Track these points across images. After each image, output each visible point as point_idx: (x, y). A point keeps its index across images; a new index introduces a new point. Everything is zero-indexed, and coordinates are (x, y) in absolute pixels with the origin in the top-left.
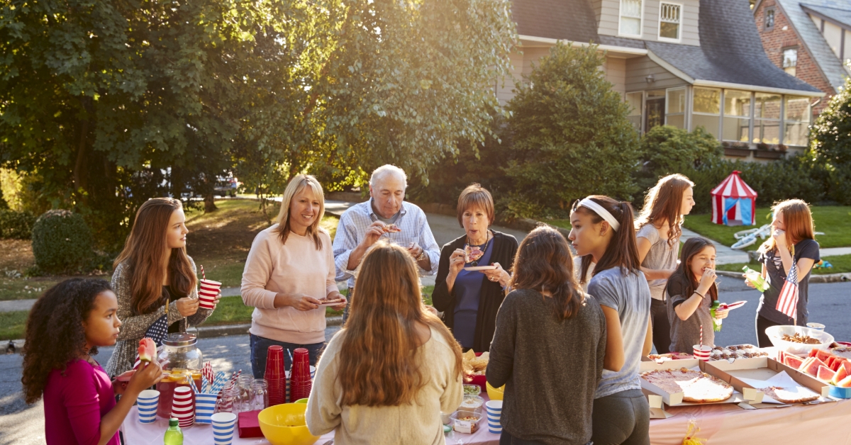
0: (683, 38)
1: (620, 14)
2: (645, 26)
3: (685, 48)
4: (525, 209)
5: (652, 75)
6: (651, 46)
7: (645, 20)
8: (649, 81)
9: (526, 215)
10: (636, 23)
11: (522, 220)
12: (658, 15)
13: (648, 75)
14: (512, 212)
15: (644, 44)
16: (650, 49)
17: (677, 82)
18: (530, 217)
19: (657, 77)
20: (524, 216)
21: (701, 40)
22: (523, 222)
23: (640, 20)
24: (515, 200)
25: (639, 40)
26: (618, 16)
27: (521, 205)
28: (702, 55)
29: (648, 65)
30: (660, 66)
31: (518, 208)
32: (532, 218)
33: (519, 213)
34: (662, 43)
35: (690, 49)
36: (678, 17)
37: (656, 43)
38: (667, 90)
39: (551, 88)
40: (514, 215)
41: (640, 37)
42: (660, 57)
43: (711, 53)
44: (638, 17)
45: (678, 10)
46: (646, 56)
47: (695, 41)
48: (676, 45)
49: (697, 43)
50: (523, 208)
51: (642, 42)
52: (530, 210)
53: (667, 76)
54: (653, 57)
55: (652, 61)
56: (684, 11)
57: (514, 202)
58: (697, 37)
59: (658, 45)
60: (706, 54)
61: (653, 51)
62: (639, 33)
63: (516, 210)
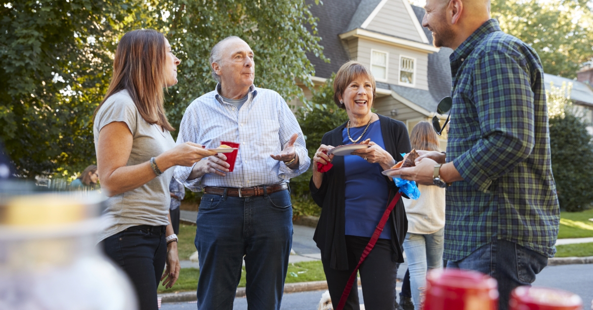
0: (417, 84)
1: (372, 63)
2: (389, 73)
3: (418, 91)
4: (307, 208)
5: (396, 110)
6: (394, 88)
7: (390, 68)
8: (393, 114)
9: (308, 213)
10: (382, 70)
11: (305, 217)
12: (398, 65)
13: (392, 110)
14: (297, 211)
15: (389, 87)
16: (393, 90)
17: (416, 114)
18: (311, 215)
19: (399, 112)
20: (307, 214)
21: (429, 86)
22: (306, 219)
23: (385, 68)
24: (299, 201)
25: (385, 83)
26: (369, 64)
27: (303, 205)
28: (430, 97)
29: (392, 102)
30: (401, 103)
31: (302, 207)
32: (313, 215)
33: (303, 211)
34: (401, 87)
35: (422, 92)
36: (412, 67)
37: (397, 86)
38: (407, 121)
39: (329, 110)
40: (298, 213)
41: (385, 81)
42: (402, 96)
43: (437, 96)
44: (384, 66)
45: (412, 63)
46: (390, 96)
47: (425, 87)
48: (411, 89)
49: (426, 88)
50: (306, 208)
51: (387, 85)
52: (312, 210)
53: (407, 110)
54: (395, 96)
55: (395, 99)
56: (418, 64)
57: (298, 203)
58: (426, 84)
59: (399, 88)
60: (433, 96)
61: (396, 92)
62: (385, 78)
63: (300, 209)
